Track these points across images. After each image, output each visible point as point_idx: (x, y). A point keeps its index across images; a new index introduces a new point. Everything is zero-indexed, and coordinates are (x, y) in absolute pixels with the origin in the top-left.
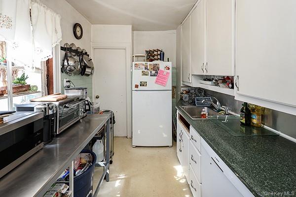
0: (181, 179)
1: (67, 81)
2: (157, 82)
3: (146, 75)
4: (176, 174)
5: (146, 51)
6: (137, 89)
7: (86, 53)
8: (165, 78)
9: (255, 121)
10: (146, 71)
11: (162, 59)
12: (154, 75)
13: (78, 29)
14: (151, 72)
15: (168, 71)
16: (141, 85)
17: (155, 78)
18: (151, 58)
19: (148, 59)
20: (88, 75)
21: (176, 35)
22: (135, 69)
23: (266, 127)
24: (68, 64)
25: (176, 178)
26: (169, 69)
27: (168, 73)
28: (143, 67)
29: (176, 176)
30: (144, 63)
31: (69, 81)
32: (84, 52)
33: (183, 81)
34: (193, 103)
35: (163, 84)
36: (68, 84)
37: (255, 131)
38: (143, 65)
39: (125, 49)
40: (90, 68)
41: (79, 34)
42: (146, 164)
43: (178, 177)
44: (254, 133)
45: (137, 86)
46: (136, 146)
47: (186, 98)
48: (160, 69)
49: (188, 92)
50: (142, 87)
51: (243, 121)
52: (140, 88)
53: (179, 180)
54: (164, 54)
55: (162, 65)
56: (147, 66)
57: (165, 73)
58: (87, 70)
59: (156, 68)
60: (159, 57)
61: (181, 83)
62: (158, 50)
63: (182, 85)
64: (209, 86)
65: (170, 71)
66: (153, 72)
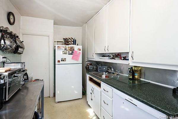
0: (93, 117)
1: (3, 58)
2: (73, 58)
3: (65, 54)
4: (89, 115)
5: (64, 39)
6: (59, 63)
7: (18, 37)
8: (78, 56)
9: (136, 77)
10: (65, 51)
11: (75, 44)
12: (71, 54)
13: (11, 17)
14: (69, 52)
15: (80, 51)
16: (62, 61)
17: (72, 55)
18: (67, 43)
19: (65, 43)
20: (20, 53)
21: (81, 30)
22: (57, 50)
23: (141, 79)
24: (5, 43)
25: (90, 117)
26: (80, 50)
27: (80, 53)
28: (64, 49)
29: (89, 116)
30: (64, 46)
31: (4, 58)
32: (16, 36)
33: (87, 58)
34: (97, 70)
35: (77, 60)
36: (4, 60)
37: (136, 82)
38: (63, 47)
39: (48, 36)
40: (22, 48)
41: (12, 21)
42: (68, 112)
43: (91, 116)
44: (136, 83)
45: (59, 61)
46: (58, 102)
47: (91, 68)
48: (75, 50)
49: (91, 65)
50: (63, 62)
51: (131, 77)
52: (61, 62)
53: (92, 118)
54: (76, 41)
55: (76, 47)
56: (66, 48)
57: (78, 53)
58: (20, 49)
59: (72, 50)
60: (73, 43)
61: (86, 59)
62: (72, 38)
63: (86, 61)
64: (107, 60)
65: (81, 52)
66: (71, 52)
